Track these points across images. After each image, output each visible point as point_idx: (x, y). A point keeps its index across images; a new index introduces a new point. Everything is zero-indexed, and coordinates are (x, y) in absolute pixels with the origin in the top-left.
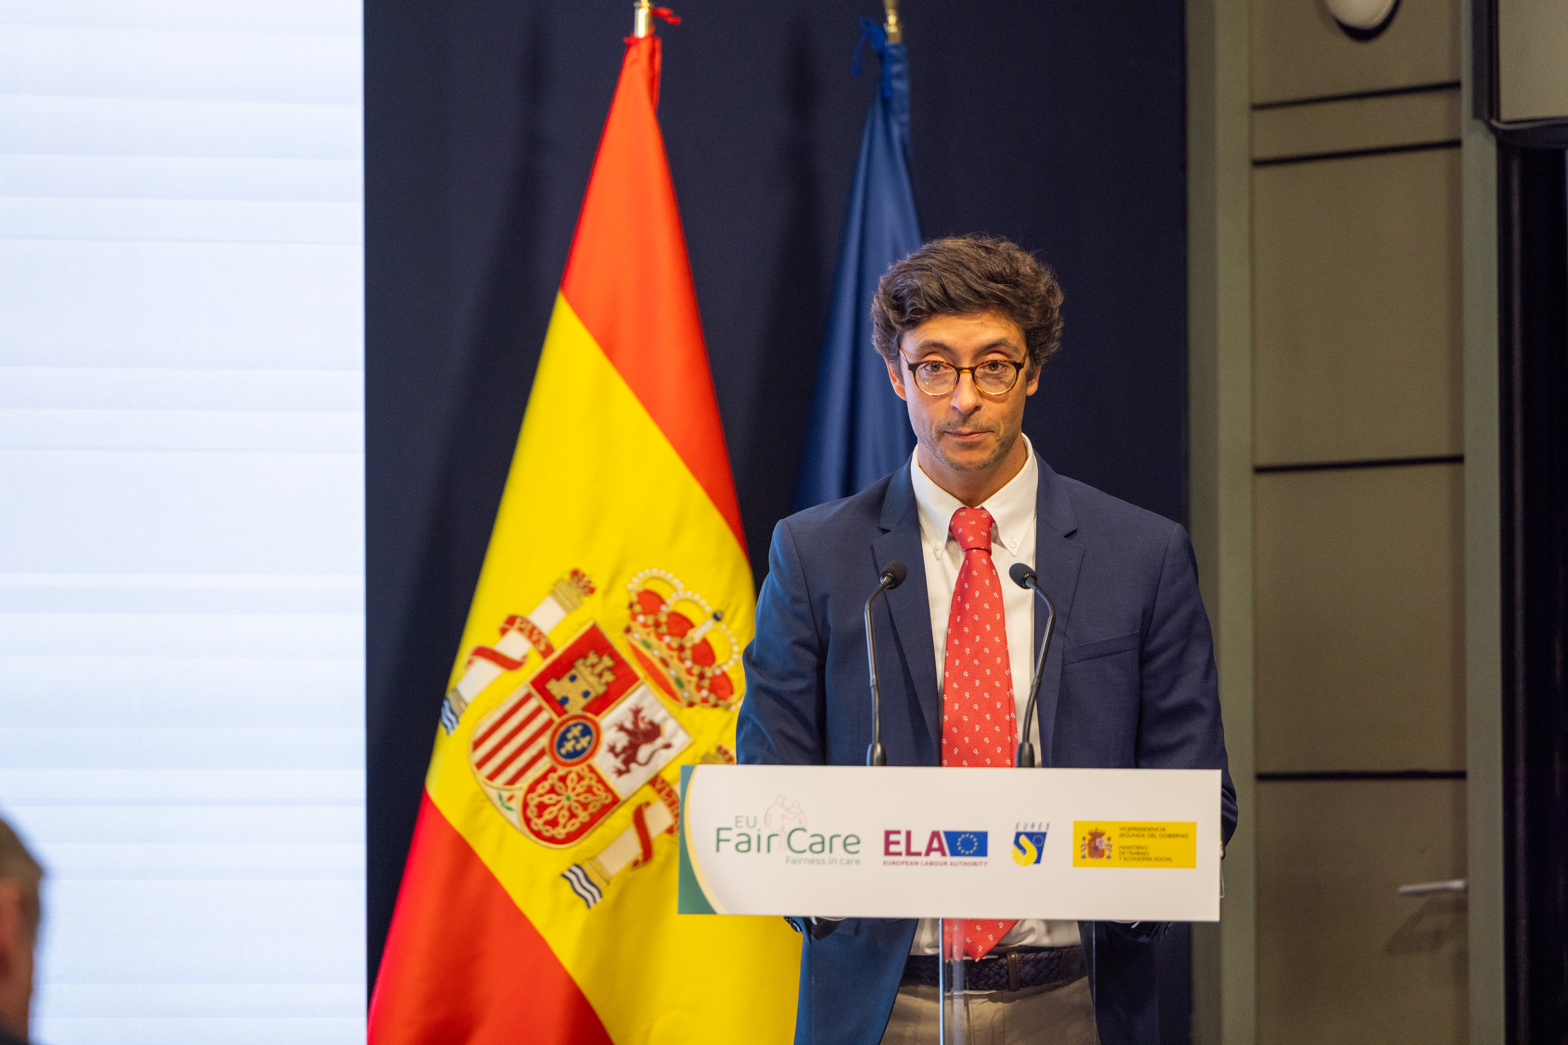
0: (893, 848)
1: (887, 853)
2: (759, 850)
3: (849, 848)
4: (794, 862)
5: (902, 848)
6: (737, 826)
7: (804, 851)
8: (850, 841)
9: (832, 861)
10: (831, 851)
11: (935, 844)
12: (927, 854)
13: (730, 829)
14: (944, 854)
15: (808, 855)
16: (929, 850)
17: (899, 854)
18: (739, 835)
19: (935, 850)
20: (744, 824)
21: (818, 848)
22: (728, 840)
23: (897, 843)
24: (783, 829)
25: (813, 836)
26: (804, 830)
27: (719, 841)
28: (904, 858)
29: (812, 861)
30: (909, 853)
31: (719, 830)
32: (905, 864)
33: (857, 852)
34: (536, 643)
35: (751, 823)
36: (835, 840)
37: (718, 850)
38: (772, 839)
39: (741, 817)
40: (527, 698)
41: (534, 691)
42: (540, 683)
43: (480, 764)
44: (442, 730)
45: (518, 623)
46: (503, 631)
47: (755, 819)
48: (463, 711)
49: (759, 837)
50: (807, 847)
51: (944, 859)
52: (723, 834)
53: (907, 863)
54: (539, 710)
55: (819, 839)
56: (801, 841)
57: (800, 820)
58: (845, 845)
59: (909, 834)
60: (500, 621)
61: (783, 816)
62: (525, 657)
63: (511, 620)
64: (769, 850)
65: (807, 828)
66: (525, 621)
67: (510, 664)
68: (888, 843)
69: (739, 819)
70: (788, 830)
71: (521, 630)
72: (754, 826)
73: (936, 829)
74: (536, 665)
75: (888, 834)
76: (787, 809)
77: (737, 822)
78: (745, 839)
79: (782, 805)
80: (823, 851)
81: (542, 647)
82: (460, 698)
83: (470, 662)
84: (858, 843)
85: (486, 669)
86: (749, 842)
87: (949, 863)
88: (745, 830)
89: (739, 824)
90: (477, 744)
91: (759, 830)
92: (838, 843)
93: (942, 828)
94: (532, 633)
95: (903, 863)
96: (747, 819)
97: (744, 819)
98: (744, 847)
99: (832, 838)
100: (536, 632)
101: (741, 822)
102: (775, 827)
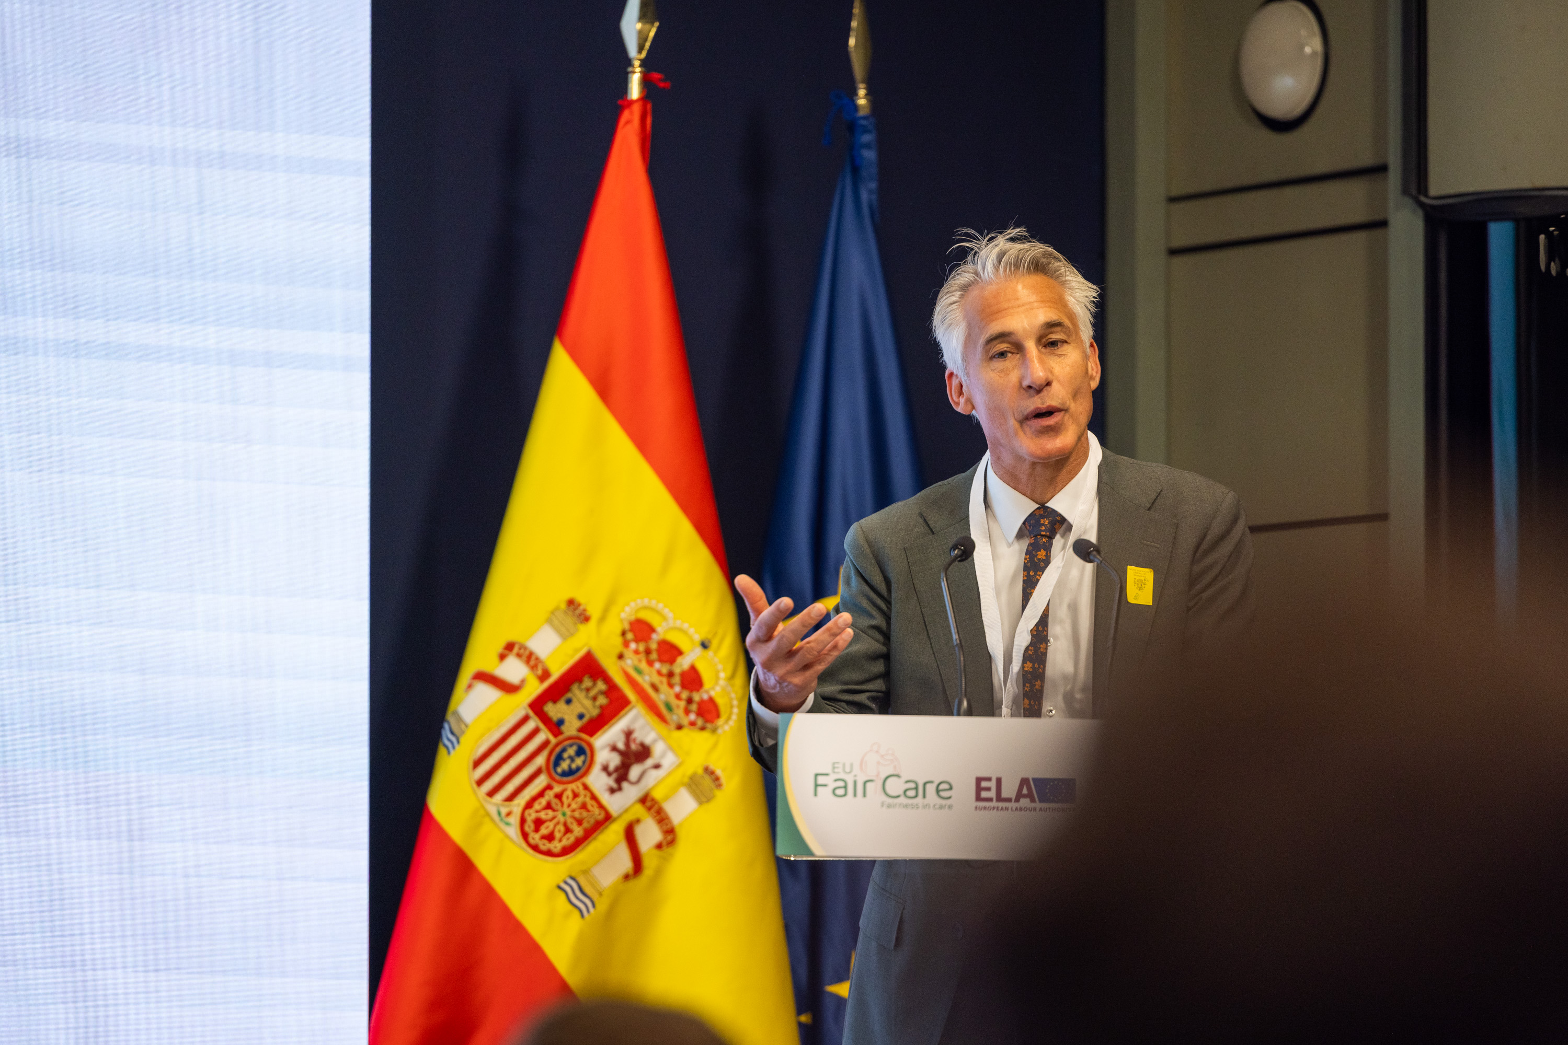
0: (984, 794)
1: (978, 798)
2: (855, 795)
3: (942, 794)
4: (889, 806)
5: (992, 794)
6: (834, 772)
7: (898, 797)
8: (942, 787)
9: (926, 806)
10: (924, 796)
11: (1025, 791)
12: (1017, 800)
13: (827, 775)
14: (1033, 800)
15: (902, 800)
16: (1019, 796)
17: (990, 800)
18: (836, 780)
19: (1025, 796)
20: (840, 770)
21: (911, 793)
22: (825, 785)
23: (988, 789)
24: (878, 775)
25: (907, 782)
26: (898, 776)
27: (816, 785)
28: (994, 804)
29: (906, 806)
30: (999, 798)
31: (816, 775)
32: (996, 810)
33: (950, 798)
34: (533, 668)
35: (848, 769)
36: (928, 786)
37: (816, 794)
38: (868, 784)
39: (838, 763)
40: (525, 719)
41: (531, 713)
42: (537, 705)
43: (480, 782)
44: (442, 751)
45: (516, 650)
46: (502, 657)
47: (852, 765)
48: (463, 732)
49: (855, 783)
50: (901, 792)
51: (1033, 805)
52: (821, 780)
53: (998, 808)
54: (536, 732)
55: (913, 785)
56: (894, 787)
57: (895, 767)
58: (938, 791)
59: (999, 781)
60: (499, 646)
61: (878, 763)
62: (523, 681)
63: (510, 647)
64: (865, 795)
65: (901, 774)
66: (523, 647)
67: (508, 688)
68: (979, 789)
69: (836, 765)
70: (883, 776)
71: (519, 655)
72: (850, 772)
73: (1025, 776)
74: (534, 689)
75: (979, 780)
76: (882, 756)
77: (834, 768)
78: (841, 784)
79: (877, 752)
80: (916, 796)
81: (540, 672)
82: (460, 720)
83: (470, 686)
84: (951, 788)
85: (485, 693)
86: (845, 787)
87: (1038, 809)
88: (842, 776)
89: (836, 770)
90: (477, 763)
91: (855, 776)
92: (931, 789)
93: (1030, 775)
94: (530, 659)
95: (994, 808)
96: (844, 765)
97: (840, 766)
98: (840, 792)
99: (925, 784)
100: (533, 658)
101: (837, 767)
102: (871, 774)
